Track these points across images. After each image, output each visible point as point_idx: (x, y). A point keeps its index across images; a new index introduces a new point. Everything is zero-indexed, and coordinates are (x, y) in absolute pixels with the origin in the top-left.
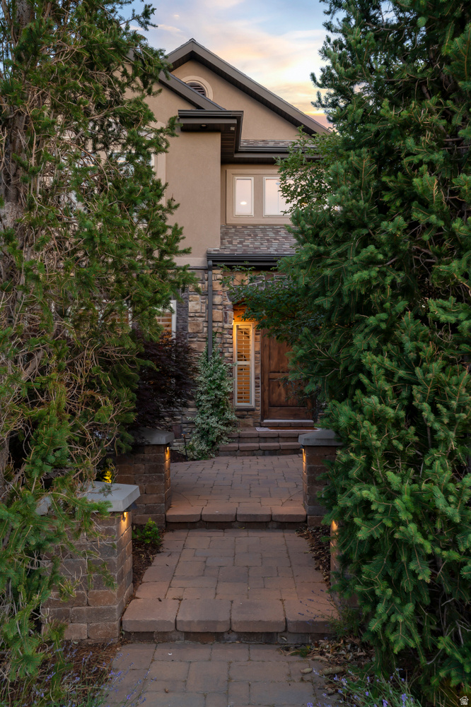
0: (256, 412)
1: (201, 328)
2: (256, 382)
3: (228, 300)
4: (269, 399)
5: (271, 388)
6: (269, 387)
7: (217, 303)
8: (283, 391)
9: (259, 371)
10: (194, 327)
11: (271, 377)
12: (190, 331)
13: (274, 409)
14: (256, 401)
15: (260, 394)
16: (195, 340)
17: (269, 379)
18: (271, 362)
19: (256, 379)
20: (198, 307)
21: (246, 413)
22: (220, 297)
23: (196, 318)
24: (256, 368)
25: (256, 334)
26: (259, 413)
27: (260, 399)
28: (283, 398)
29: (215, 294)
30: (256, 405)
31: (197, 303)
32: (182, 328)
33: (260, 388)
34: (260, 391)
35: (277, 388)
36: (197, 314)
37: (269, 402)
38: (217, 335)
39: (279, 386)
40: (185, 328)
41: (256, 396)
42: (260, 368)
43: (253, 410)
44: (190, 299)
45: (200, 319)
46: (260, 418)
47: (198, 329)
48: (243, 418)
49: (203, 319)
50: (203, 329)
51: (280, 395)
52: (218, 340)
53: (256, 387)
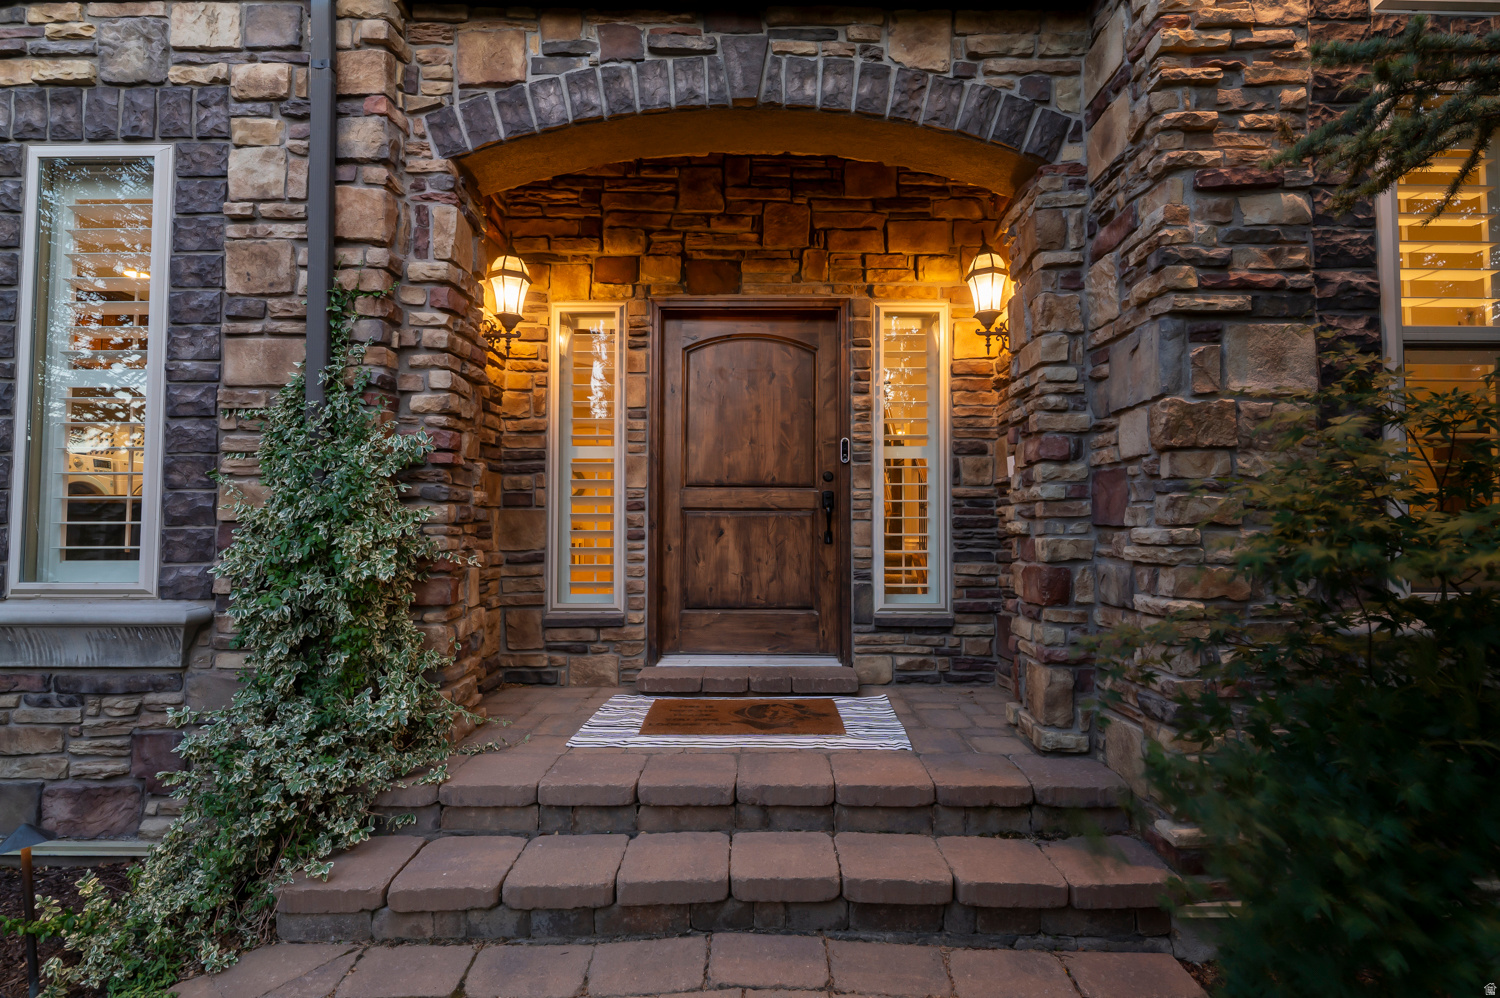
0: (627, 629)
1: (283, 270)
2: (629, 522)
3: (434, 152)
4: (683, 581)
5: (690, 541)
6: (684, 537)
7: (359, 152)
8: (733, 554)
9: (640, 482)
10: (253, 270)
11: (690, 503)
12: (232, 284)
13: (702, 617)
14: (630, 590)
15: (645, 565)
16: (256, 327)
17: (685, 509)
18: (692, 448)
19: (629, 508)
20: (271, 175)
21: (591, 634)
22: (372, 123)
23: (261, 227)
24: (630, 469)
25: (633, 347)
26: (642, 632)
27: (643, 583)
28: (733, 578)
29: (356, 113)
30: (630, 607)
31: (268, 157)
32: (197, 275)
33: (645, 543)
34: (645, 553)
35: (711, 540)
36: (265, 208)
37: (684, 592)
38: (361, 305)
39: (721, 533)
40: (210, 276)
41: (629, 573)
42: (644, 471)
43: (618, 623)
44: (237, 136)
45: (281, 229)
46: (644, 651)
47: (270, 275)
48: (584, 652)
49: (296, 229)
50: (294, 280)
51: (722, 566)
52: (365, 330)
53: (630, 537)
